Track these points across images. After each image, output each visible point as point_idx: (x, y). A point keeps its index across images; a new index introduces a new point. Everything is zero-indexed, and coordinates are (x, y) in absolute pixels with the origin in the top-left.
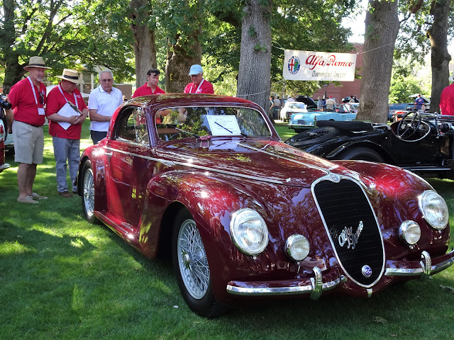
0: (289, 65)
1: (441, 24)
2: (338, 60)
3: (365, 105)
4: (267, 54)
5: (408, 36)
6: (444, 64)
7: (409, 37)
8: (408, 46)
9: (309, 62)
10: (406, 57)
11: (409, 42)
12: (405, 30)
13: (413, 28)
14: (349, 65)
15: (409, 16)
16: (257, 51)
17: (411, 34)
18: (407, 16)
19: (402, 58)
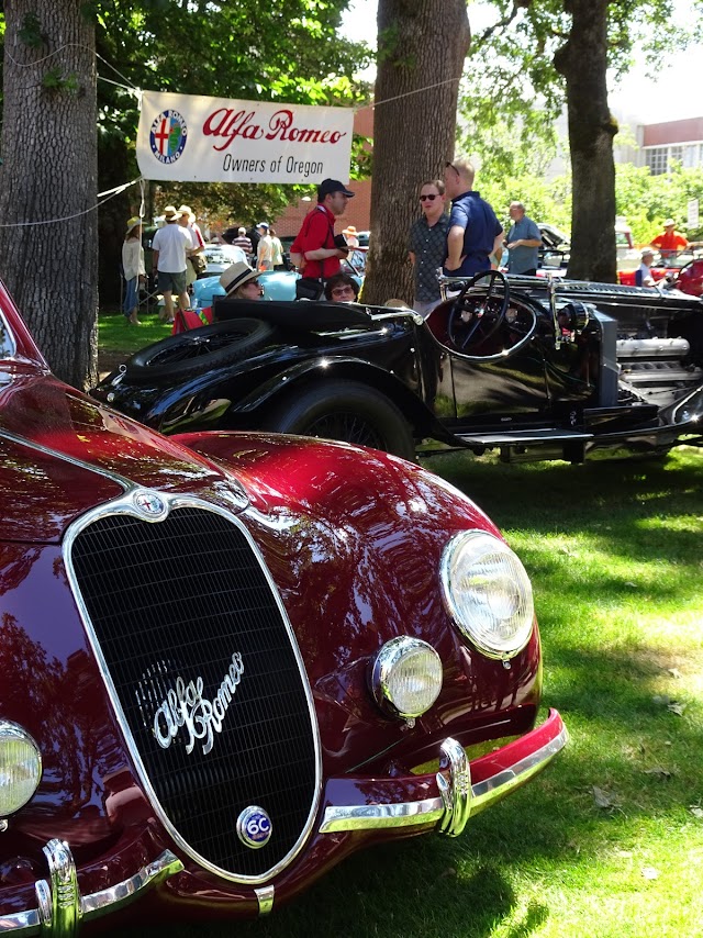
0: (153, 137)
1: (591, 36)
2: (298, 124)
3: (385, 251)
4: (84, 101)
5: (512, 66)
6: (600, 142)
7: (516, 69)
8: (515, 93)
9: (213, 126)
10: (510, 124)
11: (516, 83)
12: (504, 50)
13: (525, 46)
14: (333, 140)
15: (514, 13)
16: (50, 91)
17: (519, 61)
18: (508, 13)
19: (501, 126)
